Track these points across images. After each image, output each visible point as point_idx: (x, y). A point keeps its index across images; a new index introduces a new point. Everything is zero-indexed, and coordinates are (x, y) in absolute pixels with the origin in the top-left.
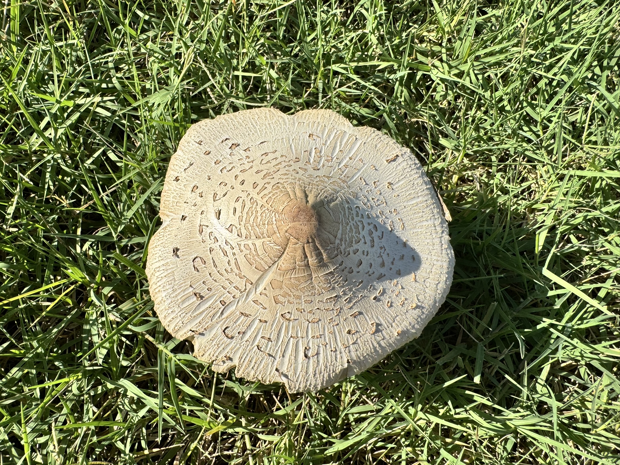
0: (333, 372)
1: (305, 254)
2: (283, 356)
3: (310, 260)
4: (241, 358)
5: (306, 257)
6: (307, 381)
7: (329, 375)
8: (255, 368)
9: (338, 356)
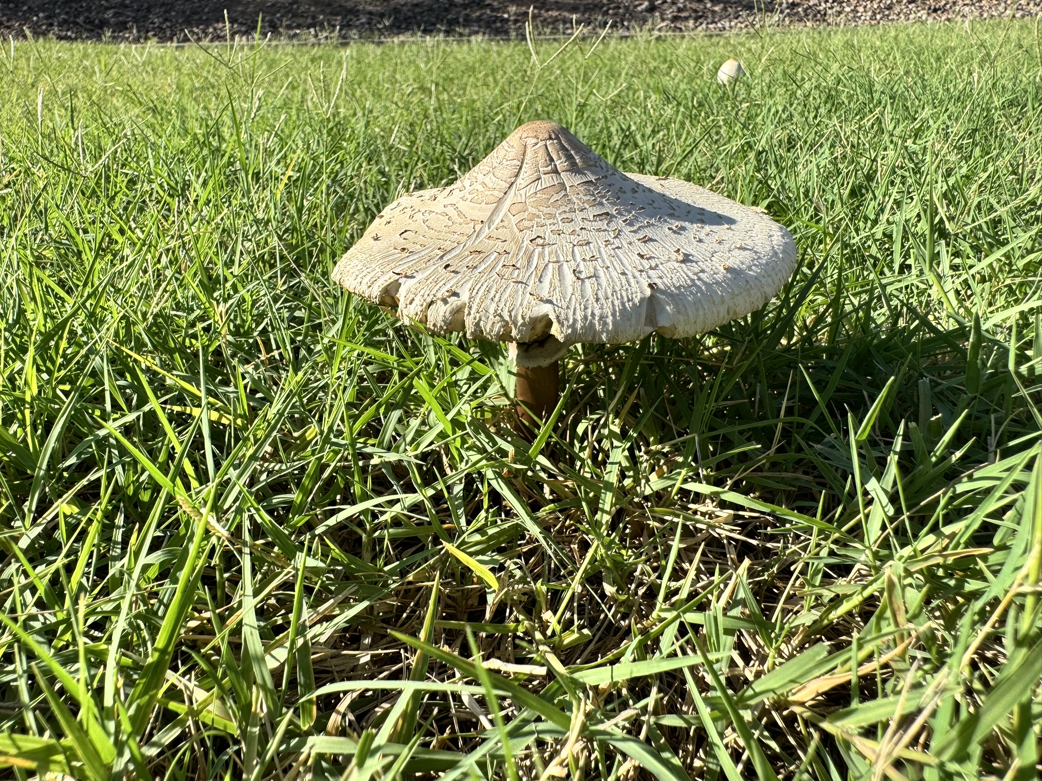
0: (629, 300)
1: (549, 155)
2: (540, 281)
3: (557, 163)
4: (471, 290)
5: (552, 160)
6: (586, 308)
7: (623, 304)
8: (496, 299)
9: (632, 281)
